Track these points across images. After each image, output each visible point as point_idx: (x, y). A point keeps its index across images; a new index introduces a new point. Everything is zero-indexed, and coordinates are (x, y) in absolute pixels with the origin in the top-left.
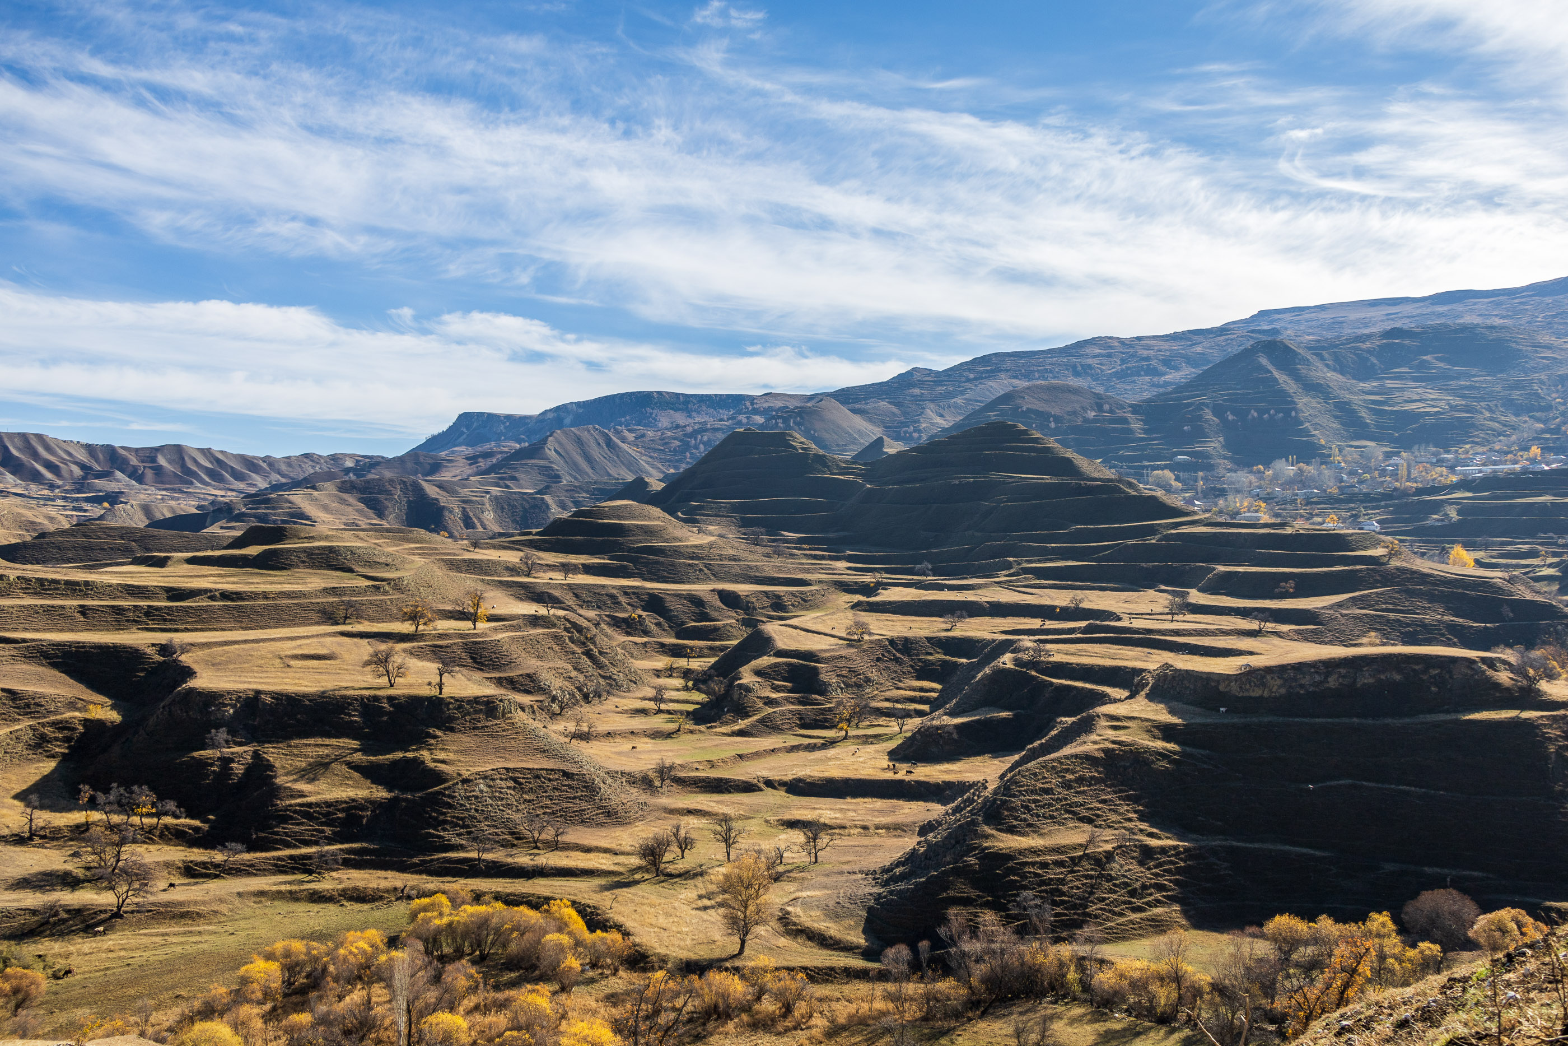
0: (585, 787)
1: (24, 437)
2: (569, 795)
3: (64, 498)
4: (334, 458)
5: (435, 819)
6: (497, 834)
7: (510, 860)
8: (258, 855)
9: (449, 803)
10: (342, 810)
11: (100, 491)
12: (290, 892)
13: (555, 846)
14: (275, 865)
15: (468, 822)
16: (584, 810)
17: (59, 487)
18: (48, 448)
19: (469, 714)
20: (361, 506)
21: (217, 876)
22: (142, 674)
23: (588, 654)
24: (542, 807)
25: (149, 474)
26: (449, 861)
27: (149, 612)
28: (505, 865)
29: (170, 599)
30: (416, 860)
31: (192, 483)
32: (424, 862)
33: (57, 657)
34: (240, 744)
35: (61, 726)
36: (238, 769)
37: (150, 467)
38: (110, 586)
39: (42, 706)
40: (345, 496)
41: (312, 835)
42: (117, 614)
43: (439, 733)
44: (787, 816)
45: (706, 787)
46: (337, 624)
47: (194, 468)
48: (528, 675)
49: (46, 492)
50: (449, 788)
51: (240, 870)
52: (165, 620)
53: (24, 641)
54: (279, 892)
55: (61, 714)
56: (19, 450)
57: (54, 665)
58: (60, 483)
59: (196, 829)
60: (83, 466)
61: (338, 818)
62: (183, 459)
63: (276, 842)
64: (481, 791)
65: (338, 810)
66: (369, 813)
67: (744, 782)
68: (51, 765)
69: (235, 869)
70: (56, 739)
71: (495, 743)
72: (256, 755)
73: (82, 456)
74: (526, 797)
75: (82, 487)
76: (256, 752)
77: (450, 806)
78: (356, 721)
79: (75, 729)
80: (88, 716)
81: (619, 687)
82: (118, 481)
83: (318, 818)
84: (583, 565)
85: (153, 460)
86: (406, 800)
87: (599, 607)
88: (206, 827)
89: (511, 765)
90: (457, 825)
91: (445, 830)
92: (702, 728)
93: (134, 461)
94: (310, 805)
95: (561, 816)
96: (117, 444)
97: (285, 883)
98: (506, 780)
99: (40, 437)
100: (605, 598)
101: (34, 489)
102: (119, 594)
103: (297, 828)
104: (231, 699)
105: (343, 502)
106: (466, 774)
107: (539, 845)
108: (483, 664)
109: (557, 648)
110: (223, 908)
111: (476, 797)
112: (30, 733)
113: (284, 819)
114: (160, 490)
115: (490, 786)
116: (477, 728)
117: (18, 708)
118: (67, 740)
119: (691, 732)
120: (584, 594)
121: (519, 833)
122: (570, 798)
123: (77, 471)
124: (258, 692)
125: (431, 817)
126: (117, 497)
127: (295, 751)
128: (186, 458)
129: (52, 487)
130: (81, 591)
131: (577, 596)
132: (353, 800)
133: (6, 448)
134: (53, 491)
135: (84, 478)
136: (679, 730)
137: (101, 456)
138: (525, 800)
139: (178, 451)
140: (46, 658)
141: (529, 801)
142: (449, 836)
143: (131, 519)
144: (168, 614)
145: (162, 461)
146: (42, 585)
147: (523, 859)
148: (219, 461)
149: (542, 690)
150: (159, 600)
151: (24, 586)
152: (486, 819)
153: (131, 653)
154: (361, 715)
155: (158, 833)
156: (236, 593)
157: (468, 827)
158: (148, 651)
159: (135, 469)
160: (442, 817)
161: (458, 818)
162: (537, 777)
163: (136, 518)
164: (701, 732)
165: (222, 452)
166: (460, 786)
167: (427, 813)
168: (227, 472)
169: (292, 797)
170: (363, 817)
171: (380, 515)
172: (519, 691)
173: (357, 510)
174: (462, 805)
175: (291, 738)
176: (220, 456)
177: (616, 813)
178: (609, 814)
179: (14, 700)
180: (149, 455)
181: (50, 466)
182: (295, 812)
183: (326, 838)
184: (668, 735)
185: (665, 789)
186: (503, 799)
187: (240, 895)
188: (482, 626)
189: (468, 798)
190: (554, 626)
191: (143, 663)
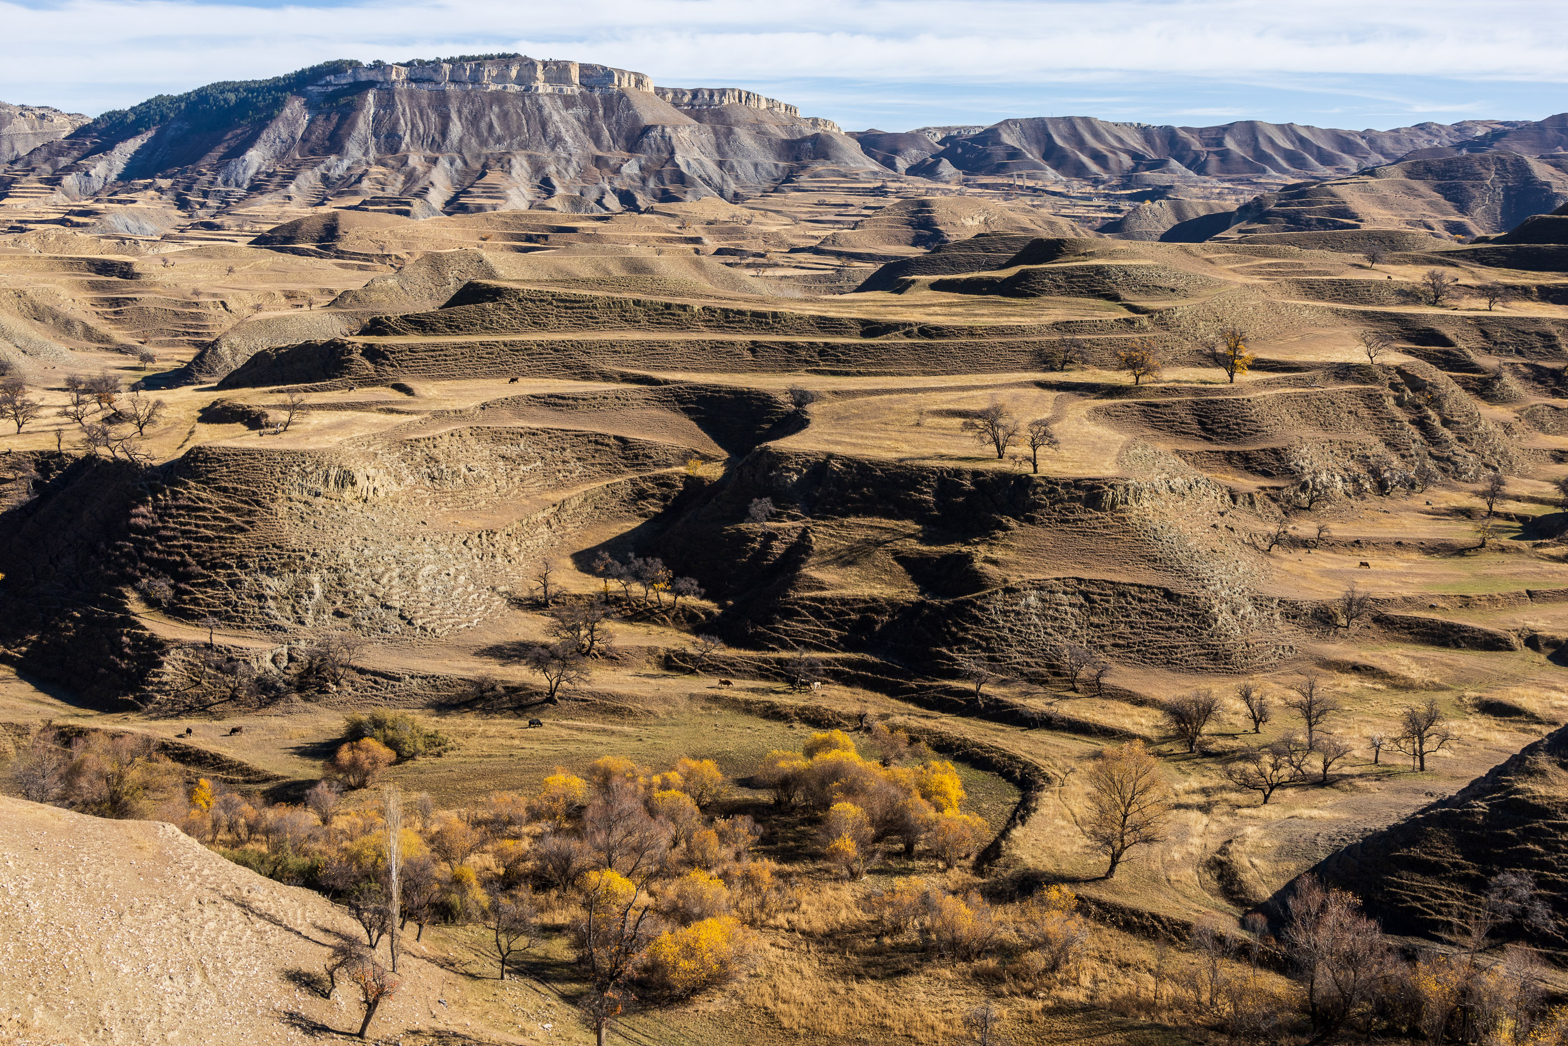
0: (1192, 615)
1: (1069, 121)
2: (1162, 624)
3: (1107, 196)
4: (1460, 128)
5: (953, 635)
6: (1028, 665)
7: (1018, 701)
8: (743, 653)
9: (976, 617)
10: (859, 611)
11: (1149, 186)
12: (747, 702)
13: (1097, 690)
14: (759, 668)
15: (994, 644)
16: (1178, 647)
17: (1104, 182)
18: (1096, 135)
19: (1062, 501)
20: (1437, 197)
21: (692, 672)
22: (767, 426)
23: (1422, 424)
24: (1114, 636)
25: (1213, 160)
26: (948, 691)
27: (825, 352)
28: (1007, 707)
29: (864, 334)
30: (913, 684)
31: (1264, 171)
32: (921, 687)
33: (692, 402)
34: (794, 518)
35: (662, 482)
36: (778, 548)
37: (1215, 153)
38: (801, 318)
39: (651, 458)
40: (1416, 184)
41: (815, 638)
42: (789, 352)
43: (1013, 524)
44: (1497, 695)
45: (1424, 634)
46: (1052, 369)
47: (1269, 150)
48: (1275, 451)
49: (1089, 189)
50: (985, 597)
51: (719, 668)
52: (839, 361)
53: (666, 382)
54: (735, 700)
55: (669, 466)
56: (1064, 138)
57: (687, 411)
58: (1106, 176)
59: (709, 614)
60: (1135, 156)
61: (850, 620)
62: (1256, 140)
63: (773, 640)
64: (1028, 606)
65: (853, 610)
66: (886, 618)
67: (1487, 634)
68: (636, 523)
69: (713, 666)
70: (653, 496)
71: (1084, 542)
72: (804, 535)
73: (1136, 143)
74: (1094, 620)
75: (1130, 181)
76: (805, 530)
77: (977, 621)
78: (925, 501)
79: (674, 486)
80: (691, 473)
81: (1458, 473)
82: (1172, 171)
83: (828, 618)
84: (1540, 288)
85: (1220, 142)
86: (931, 607)
87: (1519, 352)
88: (717, 611)
89: (1086, 575)
90: (979, 646)
91: (960, 650)
92: (1525, 545)
93: (1196, 145)
94: (822, 600)
95: (1138, 651)
96: (1177, 125)
97: (753, 690)
98: (1073, 594)
99: (1087, 120)
100: (1534, 337)
101: (1078, 187)
102: (808, 328)
103: (800, 627)
104: (797, 463)
105: (1411, 191)
106: (1014, 580)
107: (1078, 685)
108: (1213, 432)
109: (1364, 412)
110: (660, 710)
111: (1018, 613)
112: (629, 486)
113: (790, 614)
114: (1224, 181)
115: (1043, 601)
116: (1067, 521)
117: (626, 458)
118: (665, 498)
119: (1503, 550)
120: (1498, 334)
121: (1059, 667)
122: (1162, 628)
123: (1127, 161)
124: (830, 456)
125: (949, 632)
126: (1165, 192)
127: (844, 533)
128: (1261, 139)
129: (1096, 182)
130: (767, 324)
131: (1485, 335)
132: (874, 600)
133: (1050, 137)
134: (1096, 187)
135: (1135, 169)
136: (1483, 545)
137: (1158, 141)
138: (1092, 624)
139: (1250, 130)
140: (681, 402)
141: (1098, 626)
142: (965, 661)
143: (1158, 221)
144: (843, 353)
145: (1230, 143)
146: (727, 317)
147: (1037, 704)
148: (1302, 141)
149: (1289, 472)
150: (851, 336)
151: (707, 317)
152: (1021, 643)
153: (762, 401)
154: (937, 494)
155: (673, 613)
156: (936, 328)
157: (992, 650)
158: (782, 398)
159: (1197, 155)
160: (961, 634)
161: (981, 637)
162: (1123, 595)
163: (1164, 220)
164: (1518, 551)
165: (1307, 127)
166: (999, 597)
167: (947, 626)
168: (1311, 154)
169: (810, 588)
170: (876, 622)
171: (1463, 208)
172: (1254, 472)
173: (1429, 203)
174: (993, 621)
175: (845, 515)
176: (1305, 134)
177: (1228, 657)
178: (1215, 657)
179: (624, 449)
180: (1215, 136)
181: (1098, 158)
182: (804, 607)
183: (830, 643)
184: (1460, 551)
185: (1354, 628)
186: (1056, 619)
187: (691, 697)
188: (1246, 377)
189: (1005, 613)
190: (1374, 379)
191: (771, 413)
